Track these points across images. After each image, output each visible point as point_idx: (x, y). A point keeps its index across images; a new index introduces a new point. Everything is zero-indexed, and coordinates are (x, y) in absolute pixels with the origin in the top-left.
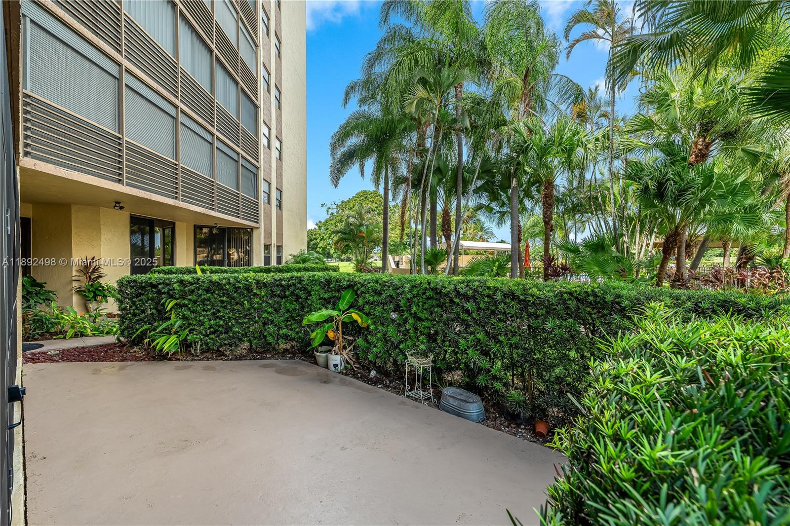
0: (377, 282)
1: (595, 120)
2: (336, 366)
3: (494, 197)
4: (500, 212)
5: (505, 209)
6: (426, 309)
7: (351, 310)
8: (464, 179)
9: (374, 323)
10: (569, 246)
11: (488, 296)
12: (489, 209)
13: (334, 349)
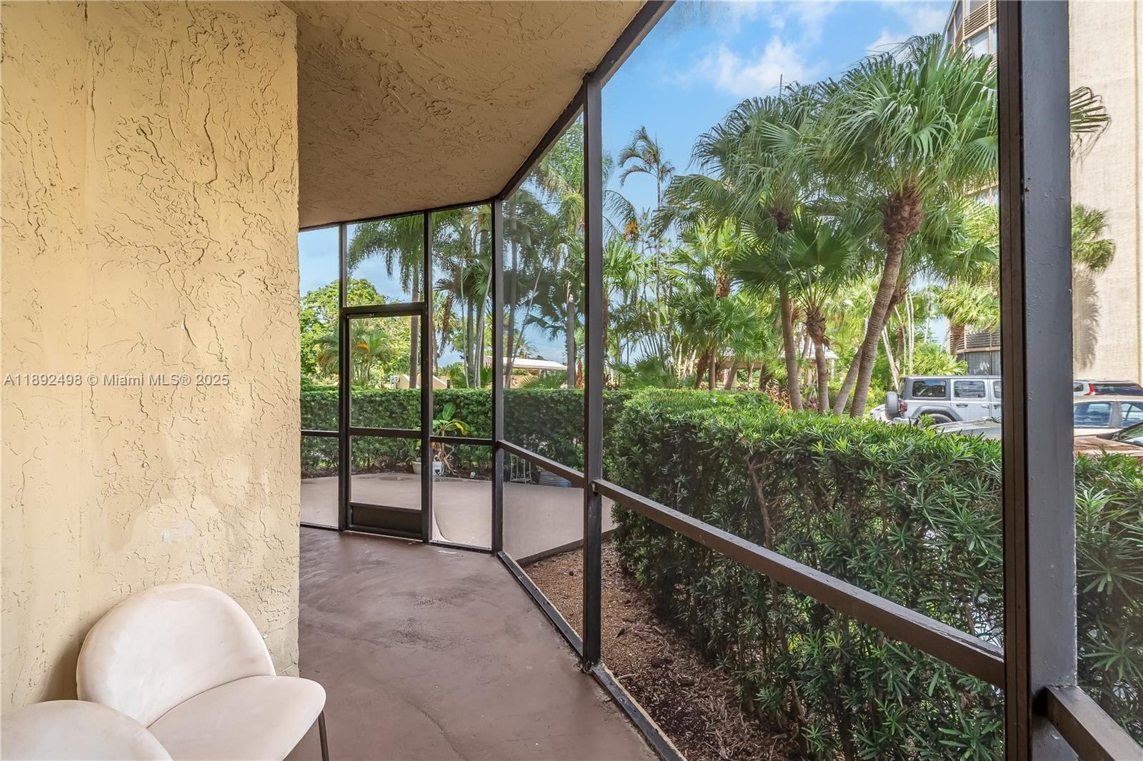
0: (480, 395)
1: (646, 239)
2: (437, 471)
3: (548, 311)
4: (552, 327)
5: (559, 324)
6: (526, 414)
7: (454, 420)
8: (518, 288)
9: (477, 430)
10: (622, 367)
11: (575, 401)
12: (542, 323)
13: (436, 456)
